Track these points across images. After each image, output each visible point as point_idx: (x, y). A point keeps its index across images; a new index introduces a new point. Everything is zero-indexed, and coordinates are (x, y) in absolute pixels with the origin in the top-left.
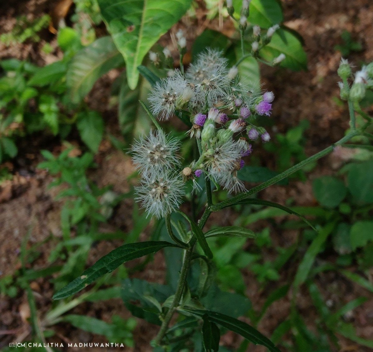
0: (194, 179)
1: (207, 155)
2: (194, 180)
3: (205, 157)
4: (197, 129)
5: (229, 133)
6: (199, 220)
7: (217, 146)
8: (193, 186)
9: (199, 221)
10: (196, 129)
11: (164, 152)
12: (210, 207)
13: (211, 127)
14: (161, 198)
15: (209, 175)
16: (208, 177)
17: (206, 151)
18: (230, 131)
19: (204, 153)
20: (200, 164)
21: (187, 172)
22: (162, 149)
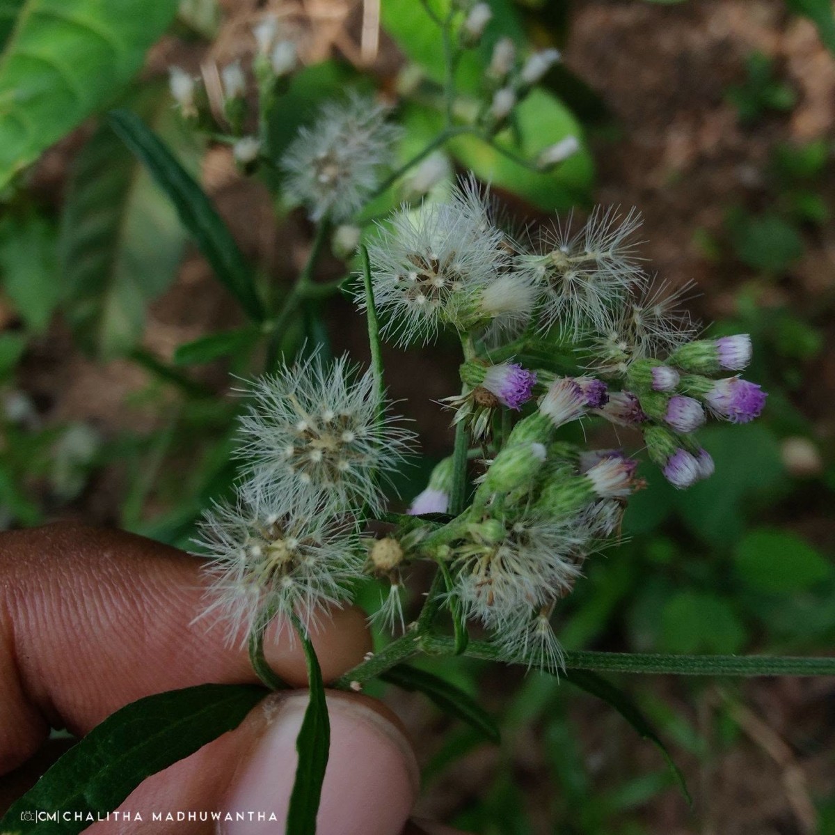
0: (397, 582)
1: (478, 534)
2: (394, 588)
3: (468, 534)
4: (485, 406)
5: (580, 495)
6: (370, 653)
7: (523, 518)
8: (384, 601)
9: (370, 657)
10: (481, 407)
11: (349, 450)
12: (419, 638)
13: (536, 455)
14: (271, 576)
15: (450, 594)
16: (446, 597)
17: (482, 519)
18: (587, 488)
19: (471, 521)
20: (443, 542)
21: (387, 557)
22: (349, 437)
